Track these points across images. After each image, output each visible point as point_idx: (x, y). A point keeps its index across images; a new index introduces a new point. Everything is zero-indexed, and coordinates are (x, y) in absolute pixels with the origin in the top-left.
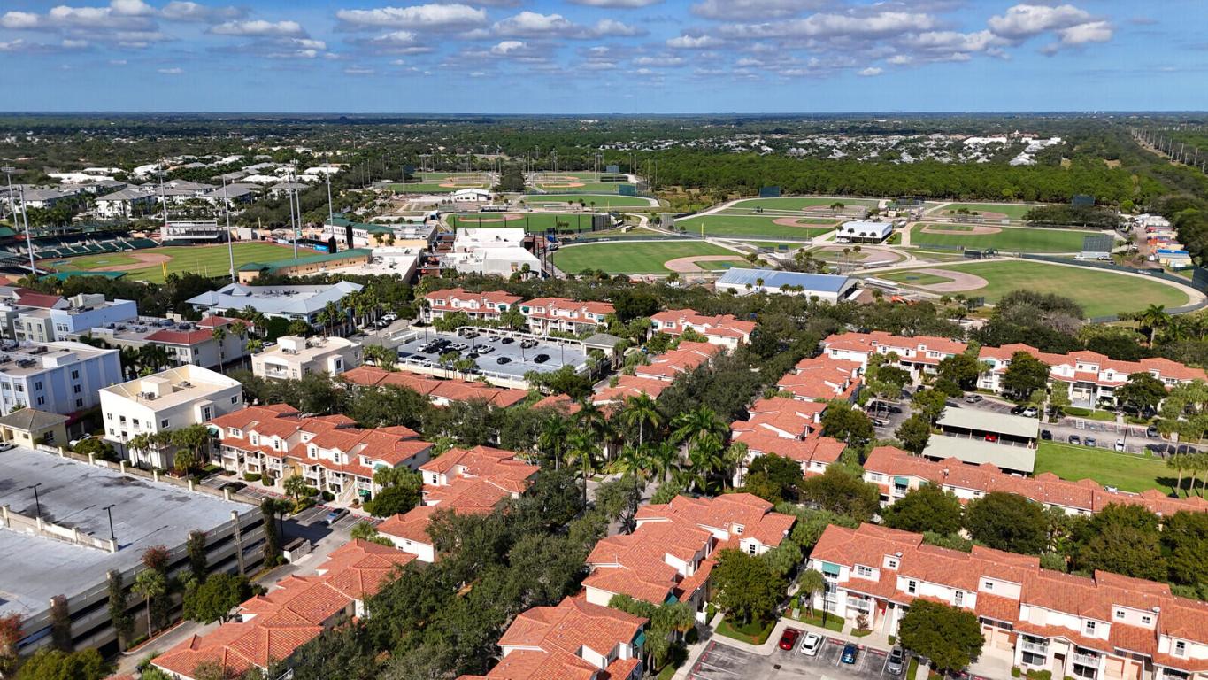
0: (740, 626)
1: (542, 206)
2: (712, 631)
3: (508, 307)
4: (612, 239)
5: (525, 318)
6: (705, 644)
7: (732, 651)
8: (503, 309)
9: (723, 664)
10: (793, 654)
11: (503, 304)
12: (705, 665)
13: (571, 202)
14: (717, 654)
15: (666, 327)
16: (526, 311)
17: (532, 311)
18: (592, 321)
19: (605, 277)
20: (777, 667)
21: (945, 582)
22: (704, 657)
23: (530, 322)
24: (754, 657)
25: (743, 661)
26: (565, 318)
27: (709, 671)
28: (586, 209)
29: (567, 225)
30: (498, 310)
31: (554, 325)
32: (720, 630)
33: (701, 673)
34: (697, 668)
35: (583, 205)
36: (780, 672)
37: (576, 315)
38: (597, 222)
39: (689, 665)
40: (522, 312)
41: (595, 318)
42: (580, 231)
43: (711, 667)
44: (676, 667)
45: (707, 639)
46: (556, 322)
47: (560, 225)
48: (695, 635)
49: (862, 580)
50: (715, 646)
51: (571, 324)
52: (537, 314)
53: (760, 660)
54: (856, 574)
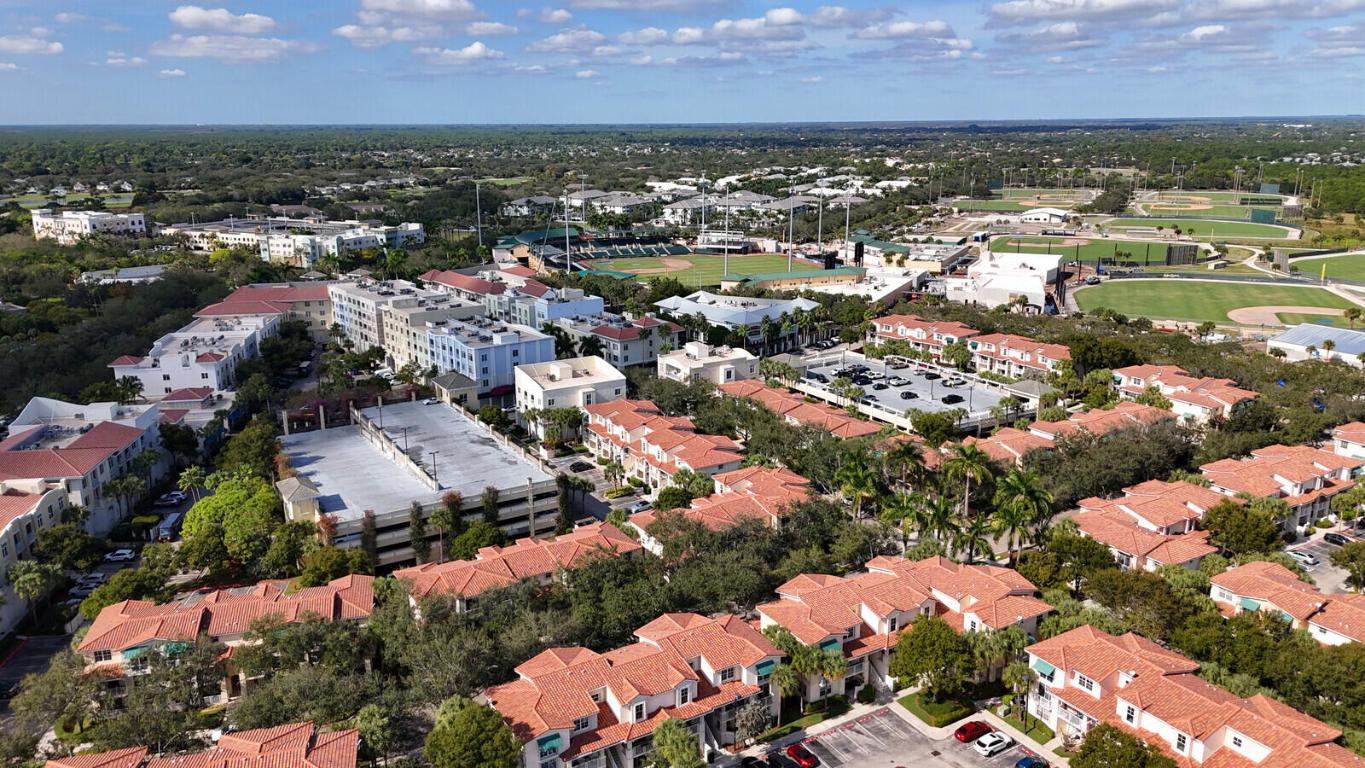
0: (927, 703)
1: (1124, 231)
2: (895, 699)
3: (956, 340)
5: (972, 355)
6: (877, 707)
7: (901, 724)
8: (950, 341)
9: (879, 732)
10: (963, 747)
11: (951, 336)
12: (858, 726)
13: (1163, 228)
14: (884, 723)
15: (1132, 383)
16: (975, 347)
17: (982, 347)
18: (1044, 367)
20: (936, 753)
22: (865, 719)
23: (977, 360)
24: (919, 736)
25: (904, 736)
26: (1015, 360)
27: (858, 732)
28: (1182, 237)
29: (1128, 256)
30: (945, 343)
31: (1002, 367)
32: (901, 702)
33: (848, 731)
34: (848, 726)
35: (1178, 232)
36: (934, 759)
37: (1028, 358)
38: (1176, 255)
39: (842, 719)
40: (970, 348)
41: (1049, 364)
42: (1147, 264)
43: (863, 729)
44: (825, 718)
45: (882, 703)
46: (1004, 363)
47: (1119, 254)
48: (869, 696)
49: (1081, 692)
50: (888, 713)
51: (1020, 367)
52: (985, 352)
53: (924, 741)
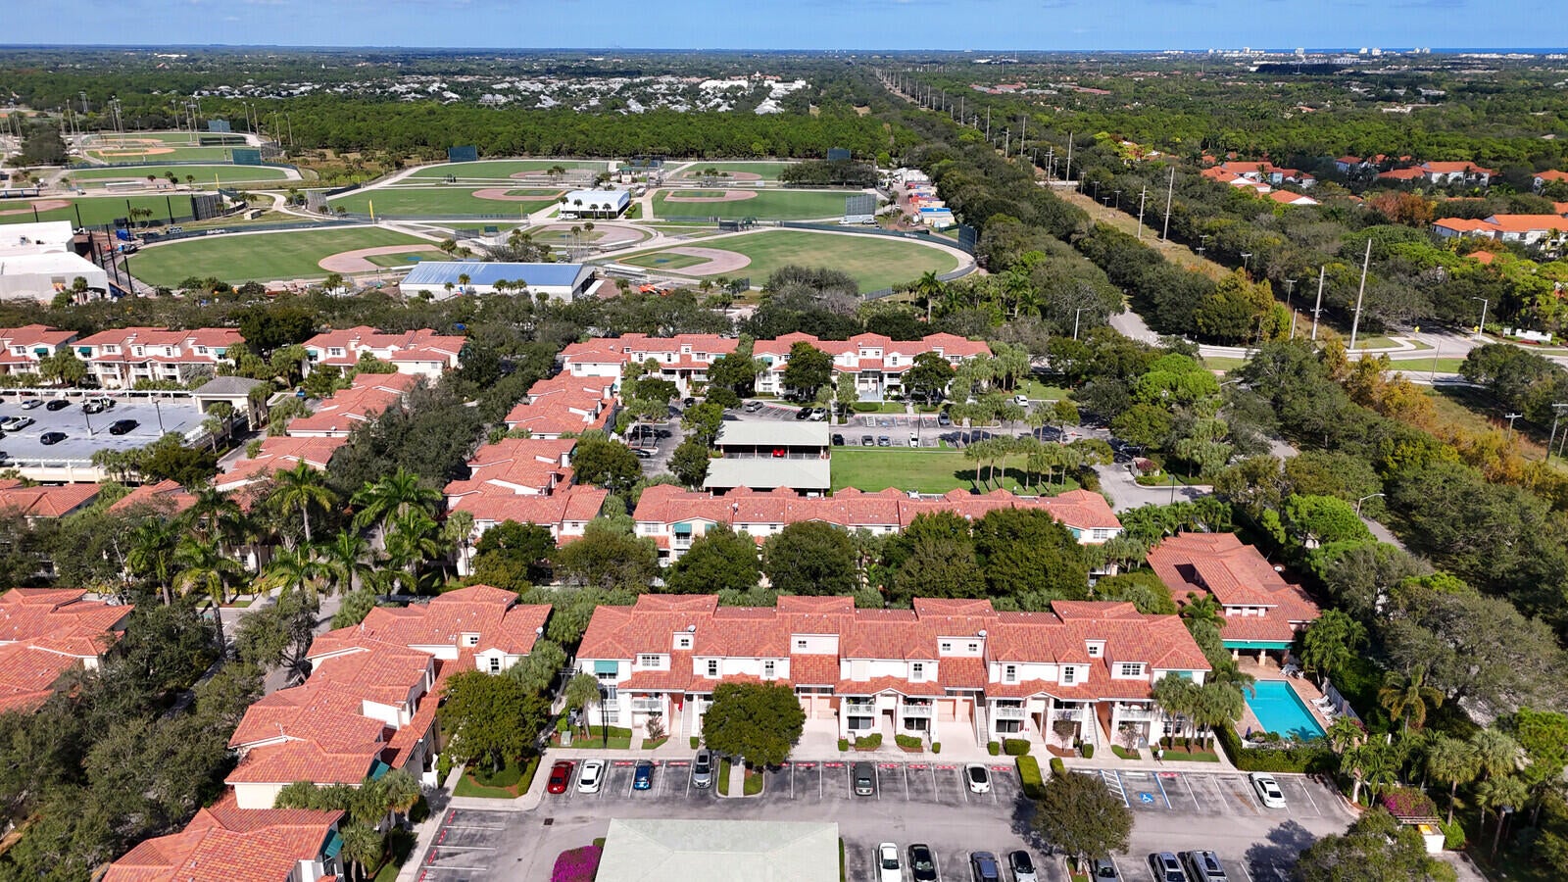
0: (489, 777)
1: (103, 185)
2: (449, 794)
3: (52, 351)
4: (228, 230)
5: (87, 365)
6: (440, 816)
7: (482, 816)
8: (42, 353)
9: (471, 840)
10: (568, 797)
11: (42, 346)
12: (443, 849)
13: (152, 178)
14: (462, 827)
15: (330, 355)
16: (87, 353)
17: (97, 353)
18: (207, 359)
19: (223, 288)
20: (549, 822)
21: (752, 652)
22: (442, 836)
23: (98, 371)
24: (514, 816)
25: (499, 826)
26: (156, 357)
27: (451, 855)
28: (179, 186)
29: (148, 213)
30: (35, 357)
31: (141, 372)
32: (459, 792)
33: (439, 862)
34: (432, 856)
35: (175, 181)
36: (553, 828)
37: (177, 352)
38: (202, 207)
39: (418, 855)
40: (78, 355)
41: (212, 354)
42: (173, 221)
43: (452, 849)
44: (399, 865)
45: (442, 808)
46: (143, 366)
47: (136, 213)
48: (422, 810)
49: (648, 672)
50: (457, 815)
51: (170, 366)
52: (108, 357)
53: (523, 818)
54: (640, 667)
